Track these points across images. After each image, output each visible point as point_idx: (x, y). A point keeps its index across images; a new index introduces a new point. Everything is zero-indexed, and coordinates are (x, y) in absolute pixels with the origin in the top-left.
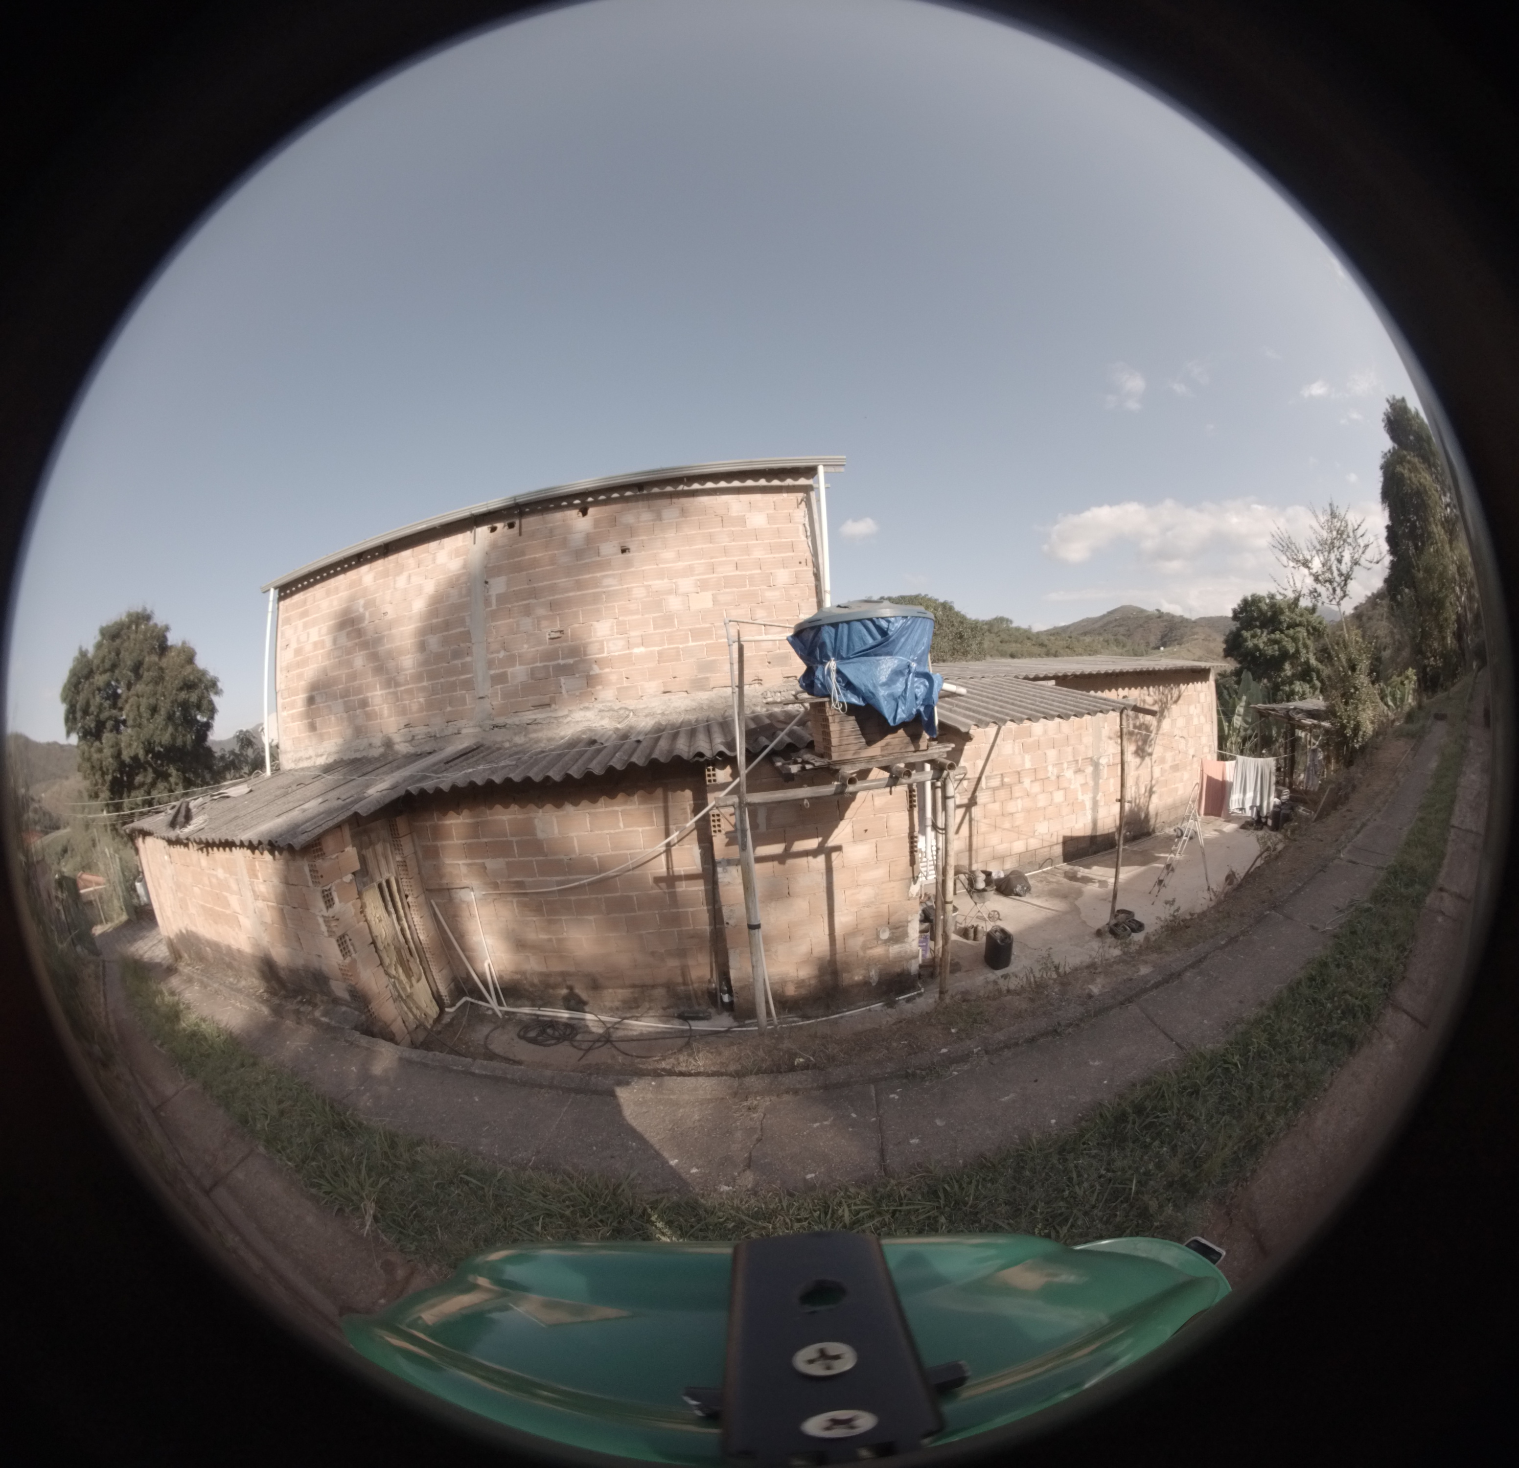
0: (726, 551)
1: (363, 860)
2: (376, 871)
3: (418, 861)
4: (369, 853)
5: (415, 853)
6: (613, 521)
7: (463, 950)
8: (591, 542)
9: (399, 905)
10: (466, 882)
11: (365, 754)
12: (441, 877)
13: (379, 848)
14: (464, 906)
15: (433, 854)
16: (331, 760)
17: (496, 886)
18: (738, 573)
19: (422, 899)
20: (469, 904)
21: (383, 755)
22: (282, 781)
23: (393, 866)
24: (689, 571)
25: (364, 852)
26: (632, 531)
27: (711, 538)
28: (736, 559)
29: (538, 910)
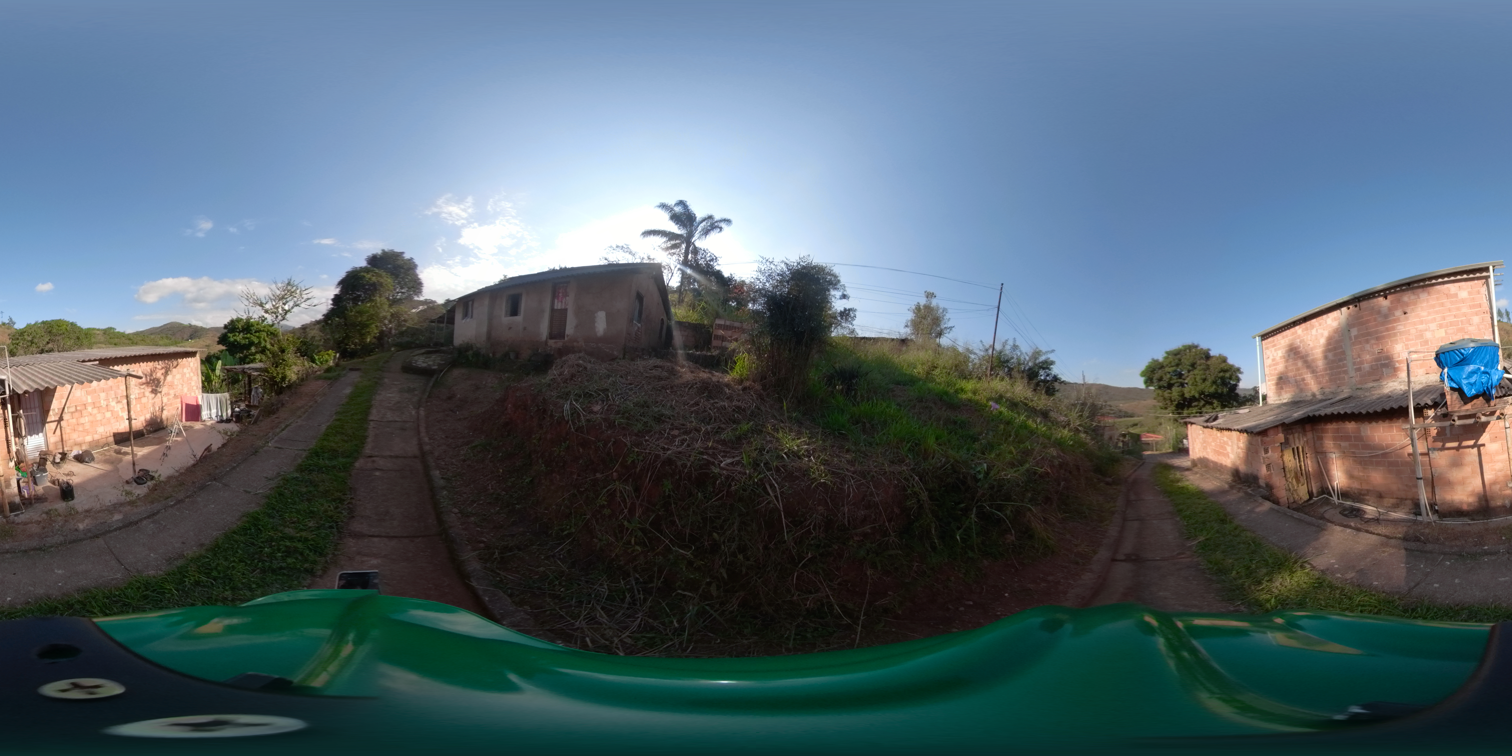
0: (1450, 310)
1: (1287, 439)
2: (1293, 443)
3: (1314, 440)
4: (1291, 437)
5: (1314, 438)
6: (1399, 301)
7: (1328, 476)
8: (1391, 310)
9: (1302, 456)
10: (1332, 450)
11: (1304, 399)
12: (1323, 448)
13: (1296, 435)
14: (1331, 459)
15: (1321, 439)
16: (1290, 400)
17: (1344, 453)
18: (1455, 319)
19: (1313, 455)
20: (1333, 459)
21: (1311, 400)
22: (1266, 408)
23: (1302, 442)
24: (1434, 320)
25: (1288, 436)
26: (1407, 304)
27: (1442, 305)
28: (1454, 313)
29: (1360, 463)
